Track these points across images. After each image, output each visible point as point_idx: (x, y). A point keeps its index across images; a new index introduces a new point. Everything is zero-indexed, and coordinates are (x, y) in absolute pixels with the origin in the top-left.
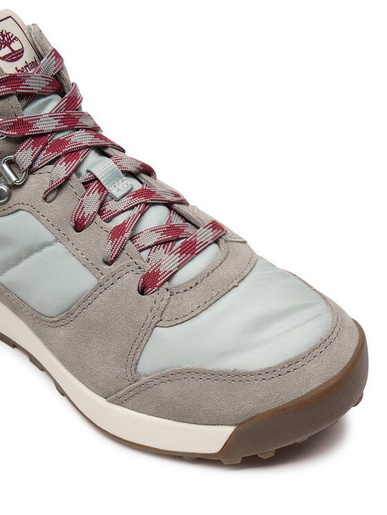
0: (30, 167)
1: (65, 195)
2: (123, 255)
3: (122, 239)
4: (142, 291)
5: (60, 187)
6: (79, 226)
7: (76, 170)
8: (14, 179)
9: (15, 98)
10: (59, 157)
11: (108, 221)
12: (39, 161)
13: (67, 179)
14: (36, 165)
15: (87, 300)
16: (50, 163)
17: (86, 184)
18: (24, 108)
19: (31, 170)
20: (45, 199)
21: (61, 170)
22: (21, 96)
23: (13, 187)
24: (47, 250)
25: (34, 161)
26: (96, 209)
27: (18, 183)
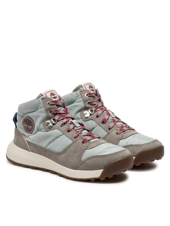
0: (58, 120)
1: (66, 125)
2: (79, 136)
3: (78, 133)
4: (83, 143)
5: (65, 124)
6: (69, 131)
7: (68, 121)
8: (54, 122)
9: (55, 105)
10: (64, 118)
11: (76, 131)
12: (60, 119)
13: (67, 122)
14: (59, 120)
15: (70, 146)
16: (62, 120)
17: (70, 124)
18: (57, 108)
19: (58, 121)
20: (61, 126)
21: (65, 120)
22: (57, 105)
23: (54, 124)
24: (61, 137)
25: (59, 119)
26: (73, 127)
27: (55, 123)
